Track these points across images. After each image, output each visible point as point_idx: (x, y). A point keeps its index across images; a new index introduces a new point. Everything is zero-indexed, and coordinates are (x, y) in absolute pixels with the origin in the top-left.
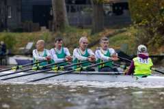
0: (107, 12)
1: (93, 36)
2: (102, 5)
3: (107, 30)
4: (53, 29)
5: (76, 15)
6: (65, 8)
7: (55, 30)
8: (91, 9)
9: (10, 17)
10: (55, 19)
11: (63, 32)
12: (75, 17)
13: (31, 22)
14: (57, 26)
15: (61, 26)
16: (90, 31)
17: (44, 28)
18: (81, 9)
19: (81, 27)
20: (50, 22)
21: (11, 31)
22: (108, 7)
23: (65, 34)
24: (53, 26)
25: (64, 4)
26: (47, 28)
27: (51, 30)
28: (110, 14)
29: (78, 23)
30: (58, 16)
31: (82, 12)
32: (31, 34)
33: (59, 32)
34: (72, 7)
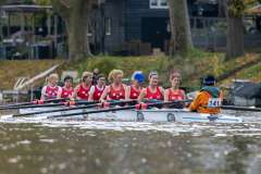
0: (248, 28)
1: (227, 64)
2: (240, 19)
3: (247, 55)
4: (170, 52)
5: (204, 33)
6: (188, 22)
7: (173, 54)
8: (226, 24)
9: (109, 34)
10: (173, 37)
11: (184, 56)
12: (202, 35)
13: (139, 41)
14: (177, 48)
15: (181, 48)
16: (223, 55)
17: (157, 50)
18: (212, 23)
19: (211, 50)
20: (166, 42)
21: (110, 55)
22: (250, 22)
23: (187, 60)
24: (171, 48)
25: (187, 17)
26: (162, 50)
27: (167, 54)
28: (253, 32)
29: (206, 43)
30: (178, 33)
31: (213, 29)
32: (138, 59)
33: (178, 57)
34: (198, 21)
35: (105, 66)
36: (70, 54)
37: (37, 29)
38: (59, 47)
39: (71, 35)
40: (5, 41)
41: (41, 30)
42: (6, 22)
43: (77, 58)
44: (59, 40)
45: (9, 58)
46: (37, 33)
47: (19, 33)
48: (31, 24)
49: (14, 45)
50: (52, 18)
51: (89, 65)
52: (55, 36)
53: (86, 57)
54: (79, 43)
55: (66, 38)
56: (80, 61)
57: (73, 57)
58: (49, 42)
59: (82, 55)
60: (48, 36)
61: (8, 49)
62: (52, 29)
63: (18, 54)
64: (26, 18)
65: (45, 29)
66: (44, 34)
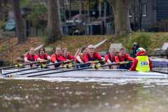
35: (142, 40)
36: (116, 31)
37: (91, 12)
38: (108, 26)
39: (116, 17)
40: (67, 22)
41: (94, 13)
42: (68, 8)
43: (121, 33)
44: (108, 21)
45: (71, 34)
46: (92, 16)
47: (77, 16)
48: (87, 8)
49: (74, 24)
50: (102, 4)
51: (130, 38)
52: (105, 18)
53: (128, 32)
54: (123, 23)
55: (113, 19)
56: (123, 36)
57: (118, 32)
58: (101, 22)
59: (125, 32)
60: (100, 18)
61: (70, 27)
62: (103, 12)
63: (77, 31)
64: (82, 4)
65: (97, 12)
66: (97, 16)
